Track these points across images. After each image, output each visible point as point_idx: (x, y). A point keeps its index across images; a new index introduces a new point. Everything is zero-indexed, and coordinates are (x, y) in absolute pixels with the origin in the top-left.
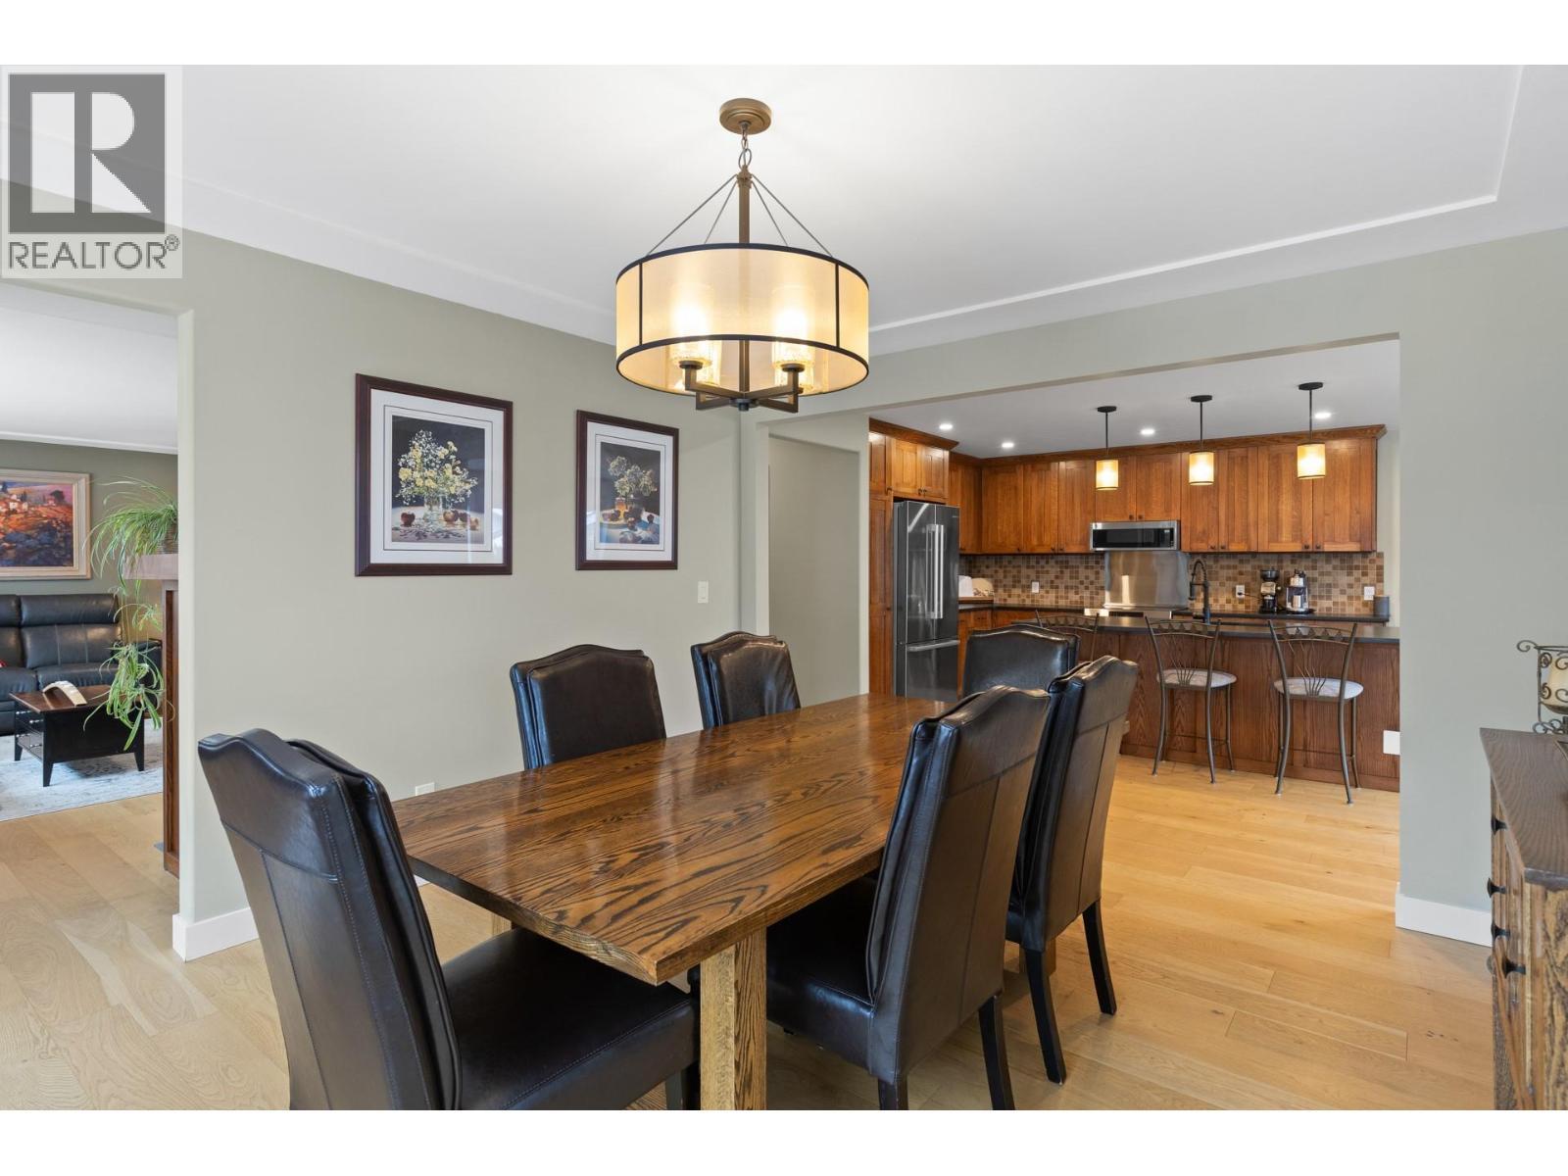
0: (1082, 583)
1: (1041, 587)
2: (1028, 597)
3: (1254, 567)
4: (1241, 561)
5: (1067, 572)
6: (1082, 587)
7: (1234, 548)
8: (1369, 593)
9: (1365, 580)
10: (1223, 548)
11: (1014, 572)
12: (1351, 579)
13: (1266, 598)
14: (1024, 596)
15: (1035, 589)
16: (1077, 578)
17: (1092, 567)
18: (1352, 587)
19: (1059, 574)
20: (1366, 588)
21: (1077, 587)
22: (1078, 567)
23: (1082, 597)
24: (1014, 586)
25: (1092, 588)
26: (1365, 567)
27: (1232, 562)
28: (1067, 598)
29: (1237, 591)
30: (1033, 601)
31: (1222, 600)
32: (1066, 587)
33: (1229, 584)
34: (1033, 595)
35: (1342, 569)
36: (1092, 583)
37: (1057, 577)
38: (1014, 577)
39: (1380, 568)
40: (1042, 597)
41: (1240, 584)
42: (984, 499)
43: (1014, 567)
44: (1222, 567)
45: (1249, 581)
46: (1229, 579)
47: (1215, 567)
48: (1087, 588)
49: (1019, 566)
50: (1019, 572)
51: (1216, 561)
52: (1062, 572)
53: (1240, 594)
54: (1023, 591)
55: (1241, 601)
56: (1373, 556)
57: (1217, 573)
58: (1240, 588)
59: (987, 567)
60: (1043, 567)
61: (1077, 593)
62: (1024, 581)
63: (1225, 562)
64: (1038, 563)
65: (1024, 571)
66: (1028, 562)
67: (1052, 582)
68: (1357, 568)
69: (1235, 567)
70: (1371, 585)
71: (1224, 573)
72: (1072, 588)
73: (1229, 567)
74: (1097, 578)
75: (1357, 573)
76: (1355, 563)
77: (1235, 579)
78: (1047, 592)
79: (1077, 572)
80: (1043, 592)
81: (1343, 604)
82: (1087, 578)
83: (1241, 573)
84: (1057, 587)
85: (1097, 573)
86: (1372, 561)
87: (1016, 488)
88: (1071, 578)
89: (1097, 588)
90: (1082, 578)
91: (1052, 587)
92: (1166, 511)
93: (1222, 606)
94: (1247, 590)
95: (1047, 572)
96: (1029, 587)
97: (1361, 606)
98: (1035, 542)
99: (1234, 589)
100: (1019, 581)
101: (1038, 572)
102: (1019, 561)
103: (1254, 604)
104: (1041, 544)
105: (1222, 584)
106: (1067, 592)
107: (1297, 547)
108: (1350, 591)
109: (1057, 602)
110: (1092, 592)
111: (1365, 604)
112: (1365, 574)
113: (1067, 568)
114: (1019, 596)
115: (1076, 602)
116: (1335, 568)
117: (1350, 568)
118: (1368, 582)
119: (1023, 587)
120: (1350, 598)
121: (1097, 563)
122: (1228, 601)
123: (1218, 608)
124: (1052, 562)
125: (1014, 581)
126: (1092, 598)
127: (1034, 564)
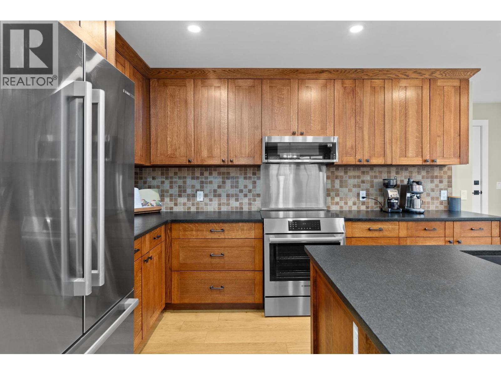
0: (241, 191)
1: (206, 196)
2: (193, 205)
3: (371, 177)
4: (363, 173)
5: (228, 182)
6: (241, 195)
7: (374, 161)
8: (444, 196)
9: (441, 186)
10: (367, 161)
11: (180, 182)
12: (433, 186)
13: (392, 201)
14: (189, 204)
15: (200, 197)
16: (237, 187)
17: (250, 178)
18: (434, 191)
19: (221, 184)
20: (442, 191)
21: (237, 195)
22: (238, 178)
23: (241, 204)
24: (180, 196)
25: (250, 196)
26: (441, 177)
27: (356, 173)
28: (228, 204)
29: (361, 196)
30: (197, 208)
31: (350, 203)
32: (228, 196)
33: (355, 190)
34: (198, 203)
35: (427, 178)
36: (250, 191)
37: (219, 187)
38: (180, 187)
39: (450, 177)
40: (206, 204)
41: (363, 190)
42: (152, 111)
43: (180, 178)
44: (350, 177)
45: (369, 188)
46: (354, 186)
47: (346, 177)
48: (246, 196)
49: (185, 178)
50: (185, 182)
51: (346, 173)
52: (224, 182)
53: (363, 198)
54: (188, 200)
55: (363, 203)
56: (445, 169)
57: (346, 181)
58: (363, 193)
59: (154, 178)
60: (206, 178)
61: (237, 200)
62: (189, 191)
63: (352, 173)
64: (202, 174)
65: (189, 181)
66: (193, 174)
67: (215, 191)
68: (436, 177)
69: (359, 177)
70: (445, 189)
71: (352, 182)
72: (233, 196)
73: (354, 177)
74: (254, 187)
75: (436, 181)
76: (435, 174)
77: (359, 186)
78: (211, 200)
79: (237, 182)
80: (207, 200)
81: (428, 203)
82: (246, 187)
83: (363, 182)
84: (220, 196)
85: (254, 183)
86: (445, 173)
87: (186, 102)
88: (232, 187)
89: (254, 195)
90: (241, 187)
91: (215, 196)
92: (322, 129)
93: (350, 207)
94: (368, 195)
95: (211, 182)
96: (194, 196)
97: (438, 205)
98: (205, 154)
99: (358, 195)
100: (185, 191)
101: (202, 182)
102: (185, 172)
103: (372, 205)
104: (211, 156)
105: (350, 190)
106: (228, 200)
107: (419, 161)
108: (432, 194)
109: (219, 208)
110: (249, 200)
111: (441, 203)
112: (441, 182)
113: (228, 178)
114: (184, 204)
115: (237, 208)
116: (423, 177)
117: (432, 177)
118: (443, 187)
119: (188, 196)
120: (433, 199)
121: (254, 174)
122: (354, 204)
123: (347, 209)
124: (215, 174)
125: (180, 191)
126: (250, 204)
127: (199, 175)
